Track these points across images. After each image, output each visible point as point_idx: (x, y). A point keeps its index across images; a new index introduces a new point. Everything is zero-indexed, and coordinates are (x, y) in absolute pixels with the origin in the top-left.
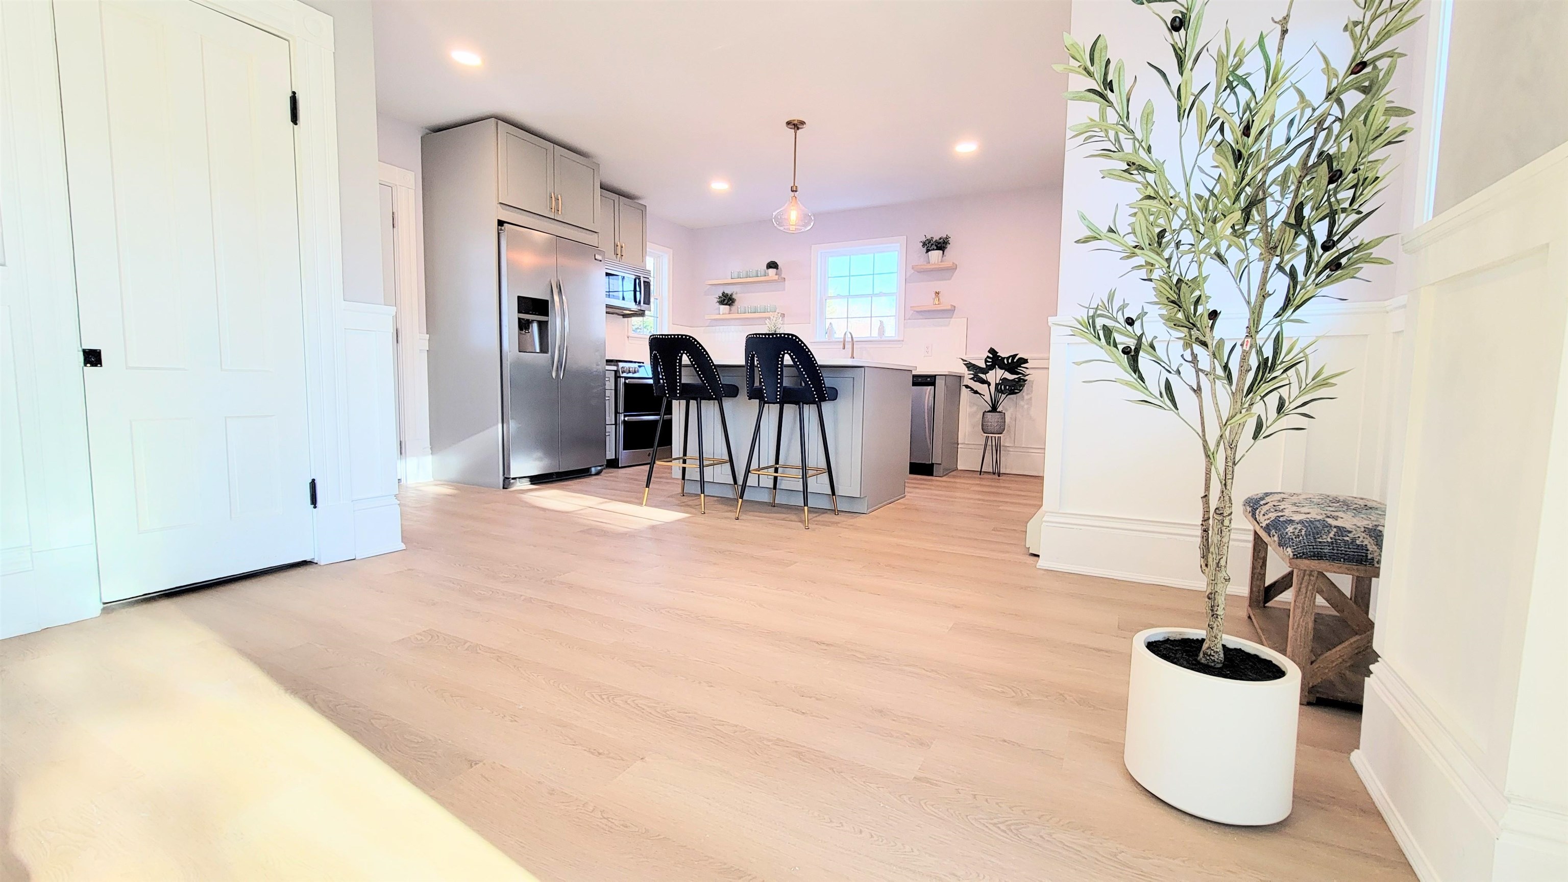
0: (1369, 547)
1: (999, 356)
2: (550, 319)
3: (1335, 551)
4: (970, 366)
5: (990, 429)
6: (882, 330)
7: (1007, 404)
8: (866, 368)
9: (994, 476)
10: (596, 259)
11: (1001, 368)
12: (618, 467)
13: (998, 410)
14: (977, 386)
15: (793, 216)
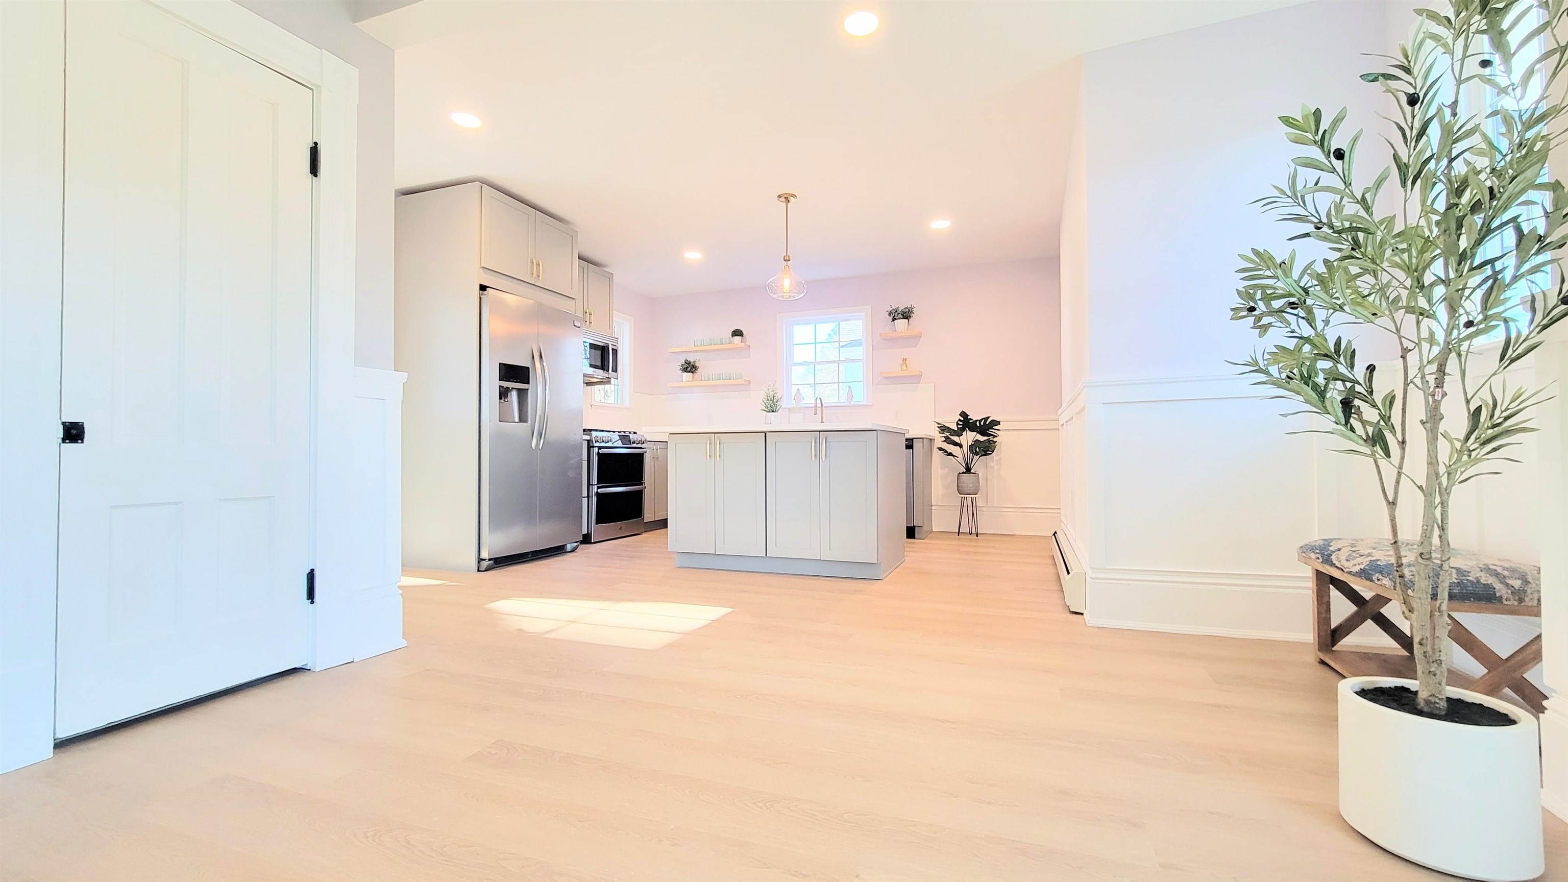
0: (1495, 586)
1: (971, 419)
2: (530, 387)
3: (1465, 591)
4: (943, 429)
5: (966, 490)
6: (850, 396)
7: (979, 464)
8: (878, 431)
9: (969, 537)
10: (574, 326)
11: (971, 430)
12: (590, 543)
13: (972, 471)
14: (950, 448)
15: (787, 283)
